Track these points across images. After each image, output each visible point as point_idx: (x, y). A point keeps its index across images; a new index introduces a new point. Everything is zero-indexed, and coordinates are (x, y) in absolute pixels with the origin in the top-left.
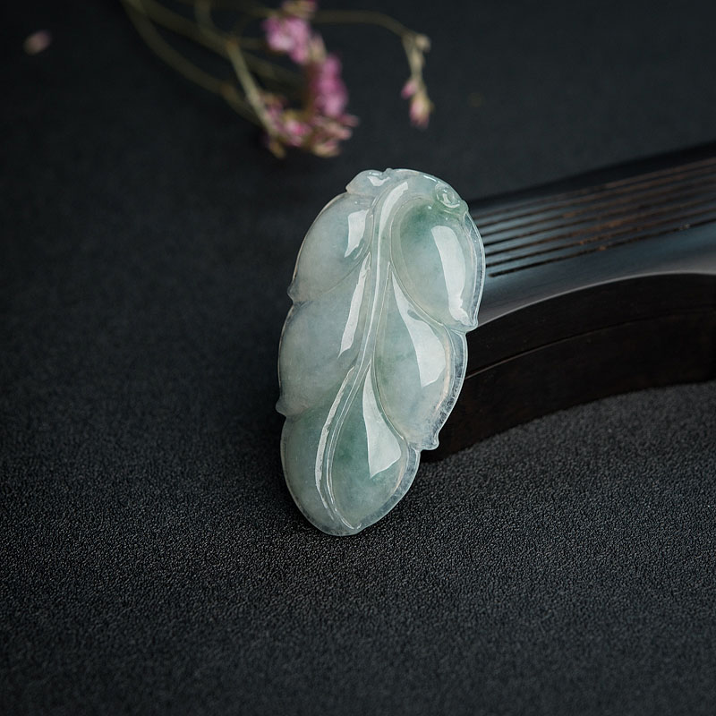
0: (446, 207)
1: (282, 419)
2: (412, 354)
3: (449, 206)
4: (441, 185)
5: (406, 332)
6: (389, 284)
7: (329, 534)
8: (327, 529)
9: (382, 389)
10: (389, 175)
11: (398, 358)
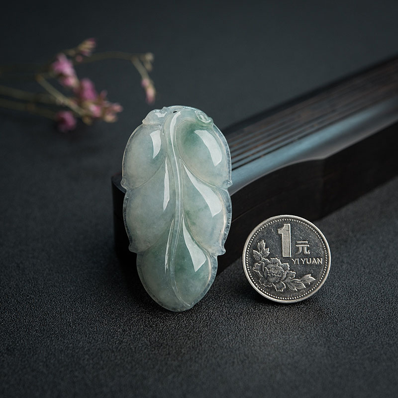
0: (204, 123)
1: (135, 255)
2: (207, 207)
3: (205, 122)
4: (198, 112)
5: (200, 195)
6: (183, 171)
7: (176, 311)
8: (175, 309)
9: (192, 228)
10: (166, 110)
11: (199, 210)
